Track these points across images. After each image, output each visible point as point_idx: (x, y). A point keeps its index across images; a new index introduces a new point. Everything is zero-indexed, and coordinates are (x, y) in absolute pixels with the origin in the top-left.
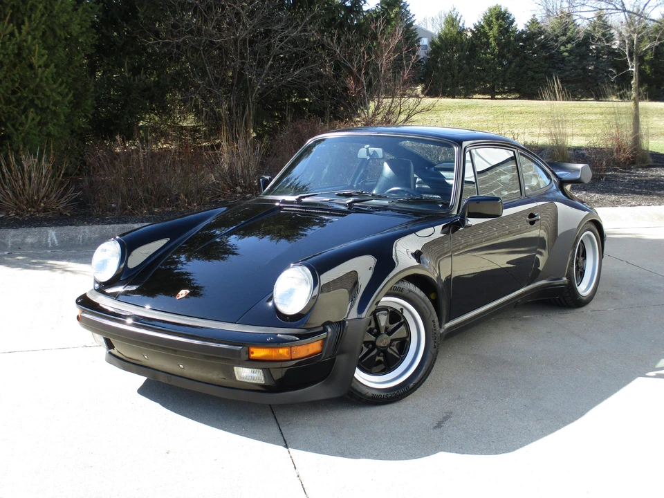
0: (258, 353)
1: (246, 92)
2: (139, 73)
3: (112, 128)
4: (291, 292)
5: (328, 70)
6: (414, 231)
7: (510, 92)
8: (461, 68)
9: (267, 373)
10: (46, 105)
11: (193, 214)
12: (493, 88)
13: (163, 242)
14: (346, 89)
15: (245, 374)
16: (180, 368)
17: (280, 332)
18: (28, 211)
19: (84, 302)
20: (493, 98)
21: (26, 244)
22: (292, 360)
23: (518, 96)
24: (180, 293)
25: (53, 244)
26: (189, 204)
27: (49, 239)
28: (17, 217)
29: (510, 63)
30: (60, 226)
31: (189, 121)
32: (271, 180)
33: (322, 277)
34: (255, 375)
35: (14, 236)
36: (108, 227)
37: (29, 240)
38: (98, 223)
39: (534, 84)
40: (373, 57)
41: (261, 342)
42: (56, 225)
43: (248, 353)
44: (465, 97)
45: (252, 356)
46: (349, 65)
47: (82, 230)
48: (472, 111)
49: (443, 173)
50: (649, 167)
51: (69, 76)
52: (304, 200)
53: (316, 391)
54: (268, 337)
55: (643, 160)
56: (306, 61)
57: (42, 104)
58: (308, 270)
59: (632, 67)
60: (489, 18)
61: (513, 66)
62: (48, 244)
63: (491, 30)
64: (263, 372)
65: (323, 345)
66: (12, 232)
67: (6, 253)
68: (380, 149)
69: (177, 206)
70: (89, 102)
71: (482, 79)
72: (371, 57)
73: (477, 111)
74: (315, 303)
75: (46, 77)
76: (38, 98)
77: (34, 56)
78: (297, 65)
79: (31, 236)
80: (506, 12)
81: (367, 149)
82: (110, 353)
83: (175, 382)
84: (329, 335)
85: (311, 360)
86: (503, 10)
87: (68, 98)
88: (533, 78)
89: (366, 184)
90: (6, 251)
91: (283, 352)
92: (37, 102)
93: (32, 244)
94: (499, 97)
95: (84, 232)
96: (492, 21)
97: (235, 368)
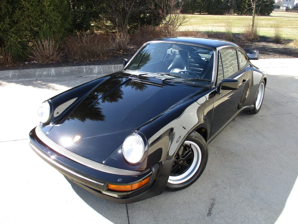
1: (125, 14)
2: (88, 8)
3: (80, 27)
5: (153, 7)
6: (196, 100)
7: (205, 12)
8: (191, 5)
10: (51, 21)
12: (200, 11)
14: (159, 14)
18: (46, 61)
20: (200, 14)
21: (43, 75)
22: (132, 191)
23: (207, 13)
25: (53, 74)
26: (104, 58)
27: (52, 73)
28: (42, 63)
29: (206, 3)
30: (57, 67)
31: (109, 23)
35: (39, 72)
36: (73, 67)
37: (45, 73)
38: (70, 66)
39: (213, 10)
40: (169, 3)
41: (114, 182)
42: (55, 66)
43: (108, 186)
44: (193, 14)
45: (110, 188)
46: (160, 5)
47: (64, 69)
49: (199, 54)
50: (259, 41)
51: (62, 9)
54: (118, 179)
55: (257, 39)
56: (145, 3)
57: (50, 20)
59: (254, 6)
61: (207, 4)
62: (51, 75)
66: (38, 70)
67: (35, 79)
68: (177, 50)
69: (99, 58)
70: (70, 19)
71: (197, 8)
72: (168, 2)
73: (197, 18)
75: (50, 10)
76: (48, 18)
77: (45, 2)
78: (142, 5)
79: (45, 71)
81: (171, 50)
84: (153, 172)
87: (59, 18)
88: (212, 8)
90: (35, 78)
92: (48, 20)
93: (45, 75)
94: (202, 14)
95: (65, 70)
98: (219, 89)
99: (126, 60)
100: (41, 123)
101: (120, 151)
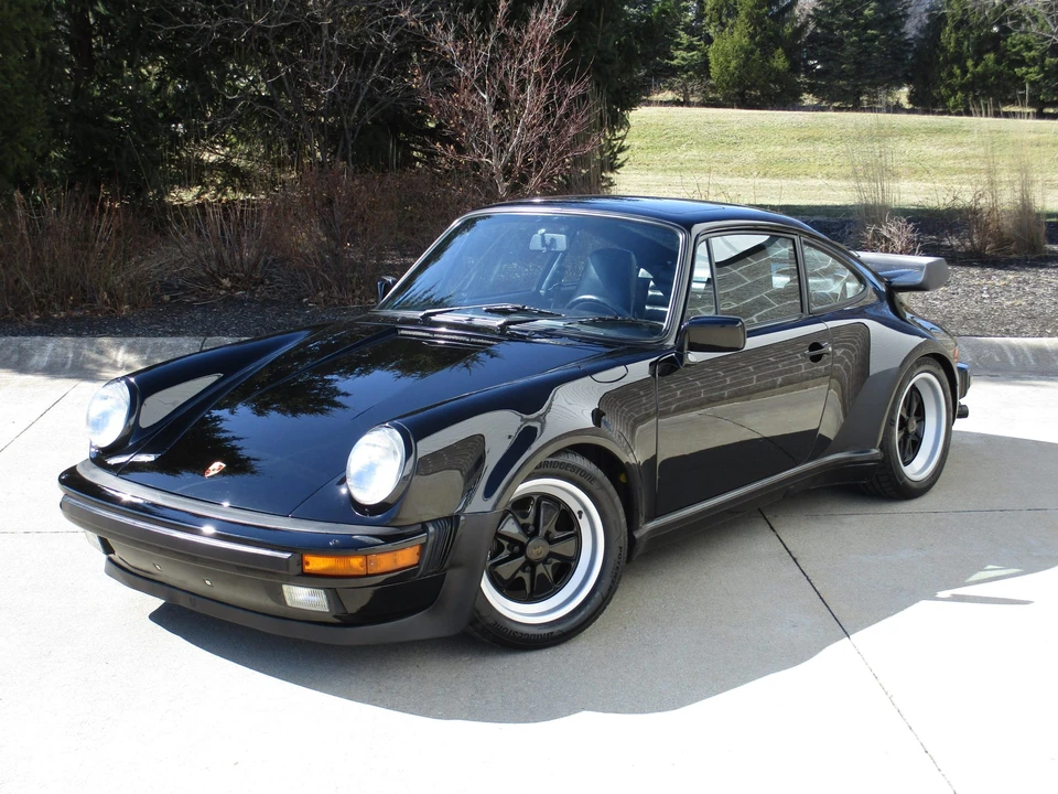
0: (316, 563)
4: (371, 468)
6: (590, 373)
9: (334, 596)
11: (262, 339)
13: (212, 379)
15: (301, 597)
16: (206, 585)
17: (358, 532)
19: (71, 479)
22: (368, 575)
24: (211, 468)
32: (394, 283)
33: (420, 444)
34: (315, 599)
41: (320, 546)
43: (302, 563)
45: (307, 568)
48: (948, 138)
52: (433, 318)
53: (416, 625)
54: (331, 540)
58: (398, 436)
64: (326, 593)
65: (421, 554)
68: (563, 236)
74: (408, 487)
81: (543, 235)
82: (110, 560)
83: (200, 608)
84: (431, 539)
85: (403, 577)
89: (562, 289)
91: (356, 563)
97: (285, 587)
98: (682, 351)
99: (390, 280)
100: (91, 446)
101: (344, 491)
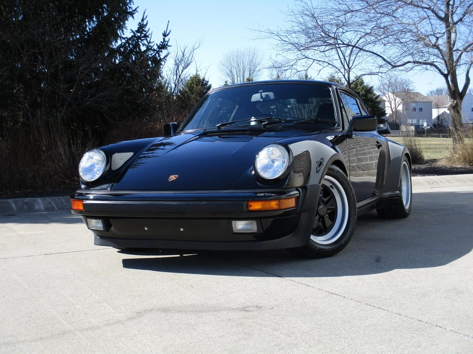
0: (256, 206)
9: (260, 223)
15: (240, 226)
16: (181, 231)
22: (280, 210)
34: (249, 226)
43: (248, 206)
45: (251, 208)
60: (191, 85)
63: (192, 94)
64: (257, 222)
65: (297, 202)
68: (272, 93)
80: (204, 79)
81: (261, 93)
84: (301, 195)
85: (290, 213)
86: (201, 78)
91: (274, 204)
96: (193, 87)
97: (233, 222)
